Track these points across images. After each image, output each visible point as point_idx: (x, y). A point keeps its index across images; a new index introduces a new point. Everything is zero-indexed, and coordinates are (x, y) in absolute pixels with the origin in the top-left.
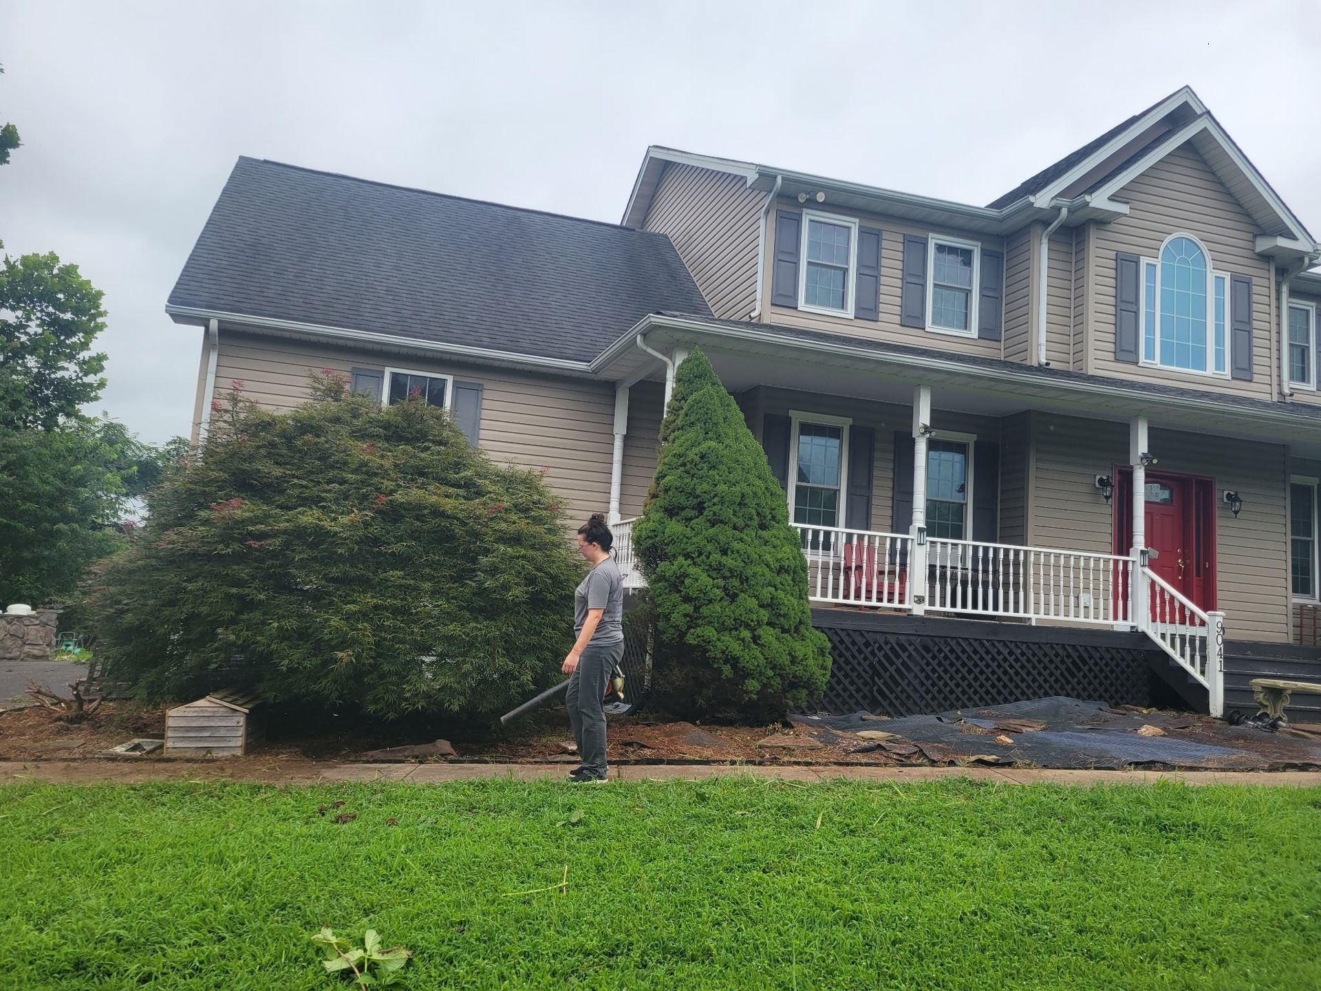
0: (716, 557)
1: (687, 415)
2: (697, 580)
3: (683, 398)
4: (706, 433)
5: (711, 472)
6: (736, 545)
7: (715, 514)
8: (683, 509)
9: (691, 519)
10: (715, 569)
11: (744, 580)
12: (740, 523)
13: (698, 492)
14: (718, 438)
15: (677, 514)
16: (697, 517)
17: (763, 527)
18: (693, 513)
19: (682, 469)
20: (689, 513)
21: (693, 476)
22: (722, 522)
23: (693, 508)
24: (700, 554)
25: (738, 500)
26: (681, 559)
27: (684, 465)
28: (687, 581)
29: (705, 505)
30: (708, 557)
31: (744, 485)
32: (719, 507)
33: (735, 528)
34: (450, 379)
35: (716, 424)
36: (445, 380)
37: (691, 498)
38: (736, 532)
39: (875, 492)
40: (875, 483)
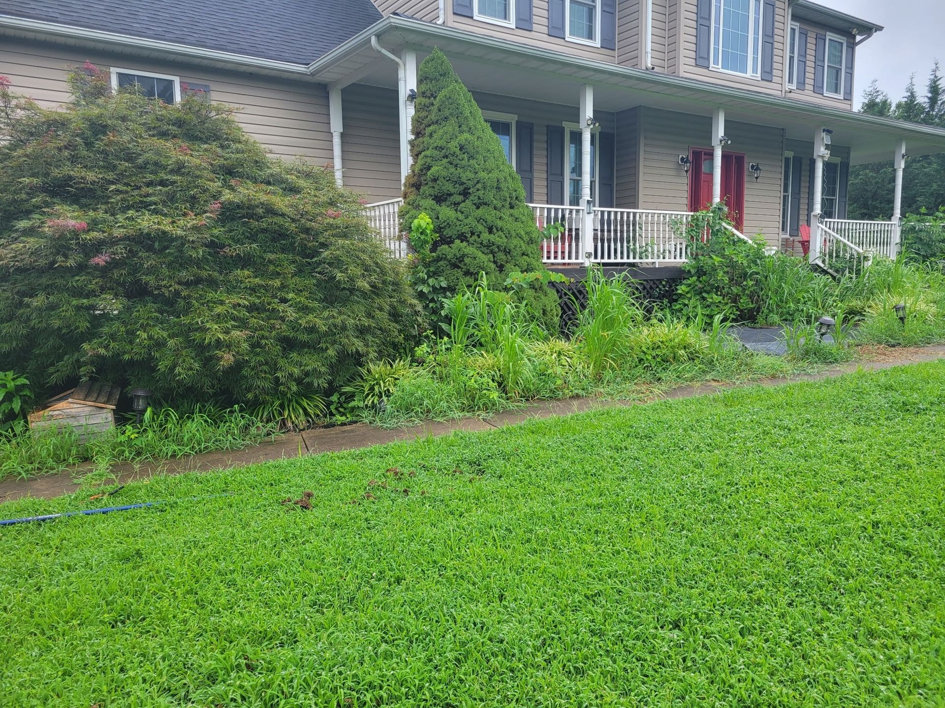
0: (485, 236)
1: (440, 110)
2: (475, 258)
3: (432, 95)
4: (460, 127)
5: (471, 162)
6: (499, 223)
7: (479, 198)
8: (450, 195)
9: (459, 204)
10: (485, 246)
11: (507, 252)
12: (499, 205)
13: (464, 180)
14: (470, 131)
15: (445, 200)
16: (464, 201)
17: (512, 207)
18: (461, 198)
19: (445, 160)
20: (459, 198)
21: (456, 166)
22: (485, 204)
23: (460, 194)
24: (473, 234)
25: (495, 185)
26: (457, 242)
27: (446, 157)
28: (467, 260)
29: (470, 191)
30: (479, 236)
31: (496, 171)
32: (483, 192)
33: (495, 208)
34: (177, 80)
35: (466, 118)
36: (171, 81)
37: (457, 185)
38: (498, 213)
39: (535, 175)
40: (535, 167)
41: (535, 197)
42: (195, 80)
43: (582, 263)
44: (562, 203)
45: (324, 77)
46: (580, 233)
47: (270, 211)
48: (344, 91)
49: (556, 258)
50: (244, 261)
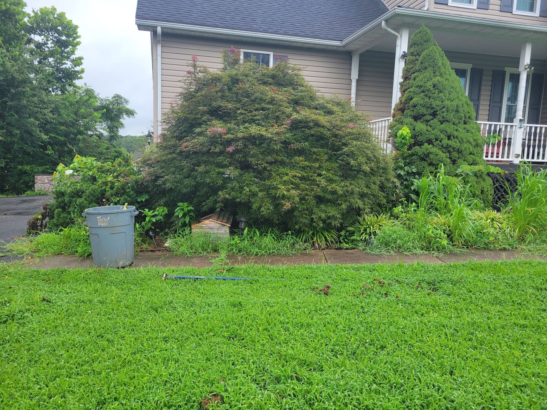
0: (445, 141)
1: (422, 63)
2: (437, 155)
3: (418, 54)
4: (434, 73)
5: (440, 94)
6: (456, 133)
7: (443, 117)
8: (424, 115)
9: (429, 121)
10: (444, 148)
11: (459, 152)
12: (457, 121)
13: (434, 106)
14: (441, 75)
15: (420, 118)
16: (433, 119)
17: (465, 123)
18: (431, 117)
19: (422, 94)
20: (429, 117)
21: (430, 97)
22: (447, 121)
23: (430, 115)
24: (437, 140)
25: (455, 109)
26: (426, 144)
27: (423, 92)
28: (431, 156)
29: (438, 113)
30: (441, 141)
31: (457, 100)
32: (446, 113)
33: (454, 124)
34: (271, 54)
35: (439, 67)
36: (269, 55)
37: (429, 109)
38: (455, 127)
39: (481, 102)
40: (481, 98)
41: (480, 117)
42: (281, 53)
43: (511, 161)
44: (499, 121)
45: (350, 48)
46: (512, 141)
47: (317, 124)
48: (361, 55)
49: (492, 156)
50: (300, 152)
